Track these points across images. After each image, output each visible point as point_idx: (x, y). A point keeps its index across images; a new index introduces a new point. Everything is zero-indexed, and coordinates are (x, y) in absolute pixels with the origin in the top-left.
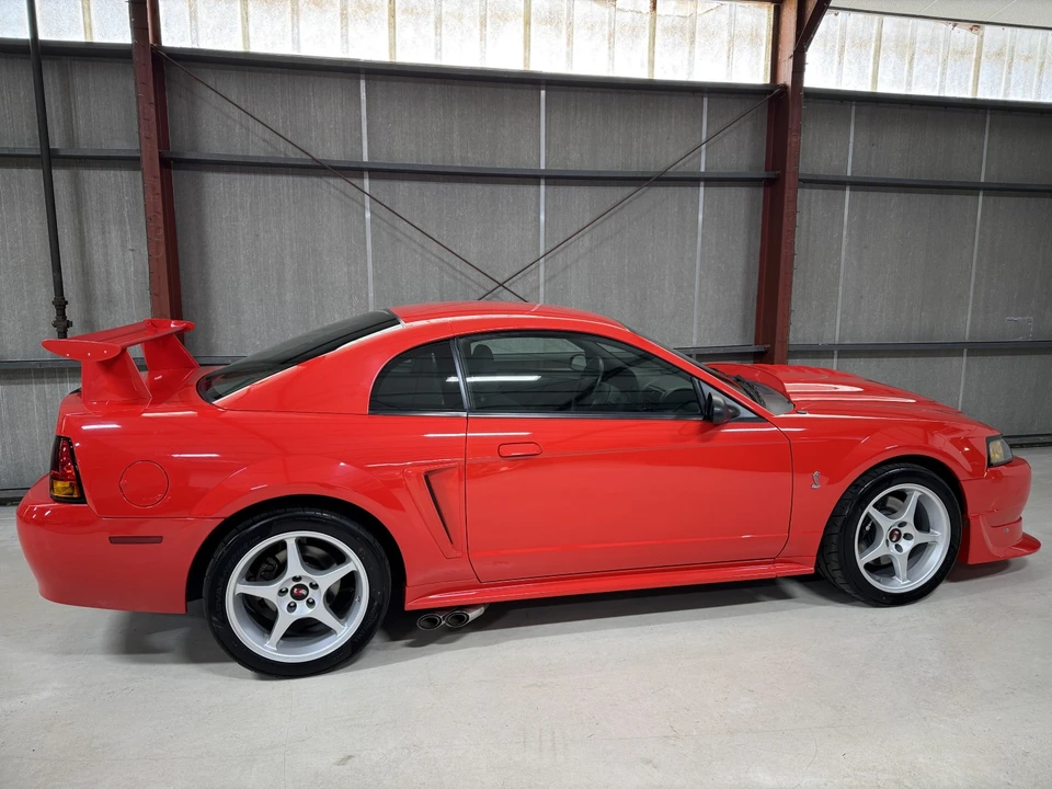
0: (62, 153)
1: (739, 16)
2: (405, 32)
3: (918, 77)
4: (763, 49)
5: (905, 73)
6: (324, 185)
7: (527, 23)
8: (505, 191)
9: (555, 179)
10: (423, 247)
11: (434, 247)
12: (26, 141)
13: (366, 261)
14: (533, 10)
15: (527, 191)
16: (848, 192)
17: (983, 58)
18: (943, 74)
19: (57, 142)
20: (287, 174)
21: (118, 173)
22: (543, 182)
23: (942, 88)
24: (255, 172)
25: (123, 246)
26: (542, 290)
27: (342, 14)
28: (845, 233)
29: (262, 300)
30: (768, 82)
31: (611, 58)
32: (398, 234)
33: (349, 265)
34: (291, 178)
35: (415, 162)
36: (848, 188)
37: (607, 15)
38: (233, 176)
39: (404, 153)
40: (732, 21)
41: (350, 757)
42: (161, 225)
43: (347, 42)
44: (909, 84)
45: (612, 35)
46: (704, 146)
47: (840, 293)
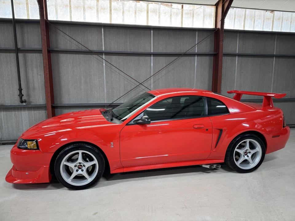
0: (21, 49)
1: (206, 9)
2: (114, 15)
3: (256, 26)
4: (213, 18)
5: (253, 25)
6: (93, 57)
7: (148, 12)
8: (142, 58)
9: (155, 55)
10: (119, 74)
11: (122, 74)
12: (12, 46)
13: (104, 78)
14: (149, 9)
15: (148, 58)
16: (237, 58)
17: (274, 20)
18: (263, 25)
19: (20, 46)
20: (82, 54)
21: (36, 54)
22: (152, 55)
23: (263, 28)
24: (73, 54)
25: (38, 74)
26: (152, 85)
27: (97, 11)
28: (236, 68)
29: (75, 89)
30: (214, 27)
31: (171, 22)
32: (112, 70)
33: (99, 79)
34: (83, 55)
35: (117, 51)
36: (237, 56)
37: (170, 10)
38: (67, 55)
39: (114, 48)
40: (204, 11)
41: (97, 213)
42: (48, 68)
43: (98, 18)
44: (254, 27)
45: (171, 15)
46: (197, 45)
47: (235, 85)
